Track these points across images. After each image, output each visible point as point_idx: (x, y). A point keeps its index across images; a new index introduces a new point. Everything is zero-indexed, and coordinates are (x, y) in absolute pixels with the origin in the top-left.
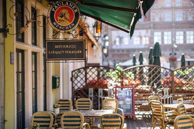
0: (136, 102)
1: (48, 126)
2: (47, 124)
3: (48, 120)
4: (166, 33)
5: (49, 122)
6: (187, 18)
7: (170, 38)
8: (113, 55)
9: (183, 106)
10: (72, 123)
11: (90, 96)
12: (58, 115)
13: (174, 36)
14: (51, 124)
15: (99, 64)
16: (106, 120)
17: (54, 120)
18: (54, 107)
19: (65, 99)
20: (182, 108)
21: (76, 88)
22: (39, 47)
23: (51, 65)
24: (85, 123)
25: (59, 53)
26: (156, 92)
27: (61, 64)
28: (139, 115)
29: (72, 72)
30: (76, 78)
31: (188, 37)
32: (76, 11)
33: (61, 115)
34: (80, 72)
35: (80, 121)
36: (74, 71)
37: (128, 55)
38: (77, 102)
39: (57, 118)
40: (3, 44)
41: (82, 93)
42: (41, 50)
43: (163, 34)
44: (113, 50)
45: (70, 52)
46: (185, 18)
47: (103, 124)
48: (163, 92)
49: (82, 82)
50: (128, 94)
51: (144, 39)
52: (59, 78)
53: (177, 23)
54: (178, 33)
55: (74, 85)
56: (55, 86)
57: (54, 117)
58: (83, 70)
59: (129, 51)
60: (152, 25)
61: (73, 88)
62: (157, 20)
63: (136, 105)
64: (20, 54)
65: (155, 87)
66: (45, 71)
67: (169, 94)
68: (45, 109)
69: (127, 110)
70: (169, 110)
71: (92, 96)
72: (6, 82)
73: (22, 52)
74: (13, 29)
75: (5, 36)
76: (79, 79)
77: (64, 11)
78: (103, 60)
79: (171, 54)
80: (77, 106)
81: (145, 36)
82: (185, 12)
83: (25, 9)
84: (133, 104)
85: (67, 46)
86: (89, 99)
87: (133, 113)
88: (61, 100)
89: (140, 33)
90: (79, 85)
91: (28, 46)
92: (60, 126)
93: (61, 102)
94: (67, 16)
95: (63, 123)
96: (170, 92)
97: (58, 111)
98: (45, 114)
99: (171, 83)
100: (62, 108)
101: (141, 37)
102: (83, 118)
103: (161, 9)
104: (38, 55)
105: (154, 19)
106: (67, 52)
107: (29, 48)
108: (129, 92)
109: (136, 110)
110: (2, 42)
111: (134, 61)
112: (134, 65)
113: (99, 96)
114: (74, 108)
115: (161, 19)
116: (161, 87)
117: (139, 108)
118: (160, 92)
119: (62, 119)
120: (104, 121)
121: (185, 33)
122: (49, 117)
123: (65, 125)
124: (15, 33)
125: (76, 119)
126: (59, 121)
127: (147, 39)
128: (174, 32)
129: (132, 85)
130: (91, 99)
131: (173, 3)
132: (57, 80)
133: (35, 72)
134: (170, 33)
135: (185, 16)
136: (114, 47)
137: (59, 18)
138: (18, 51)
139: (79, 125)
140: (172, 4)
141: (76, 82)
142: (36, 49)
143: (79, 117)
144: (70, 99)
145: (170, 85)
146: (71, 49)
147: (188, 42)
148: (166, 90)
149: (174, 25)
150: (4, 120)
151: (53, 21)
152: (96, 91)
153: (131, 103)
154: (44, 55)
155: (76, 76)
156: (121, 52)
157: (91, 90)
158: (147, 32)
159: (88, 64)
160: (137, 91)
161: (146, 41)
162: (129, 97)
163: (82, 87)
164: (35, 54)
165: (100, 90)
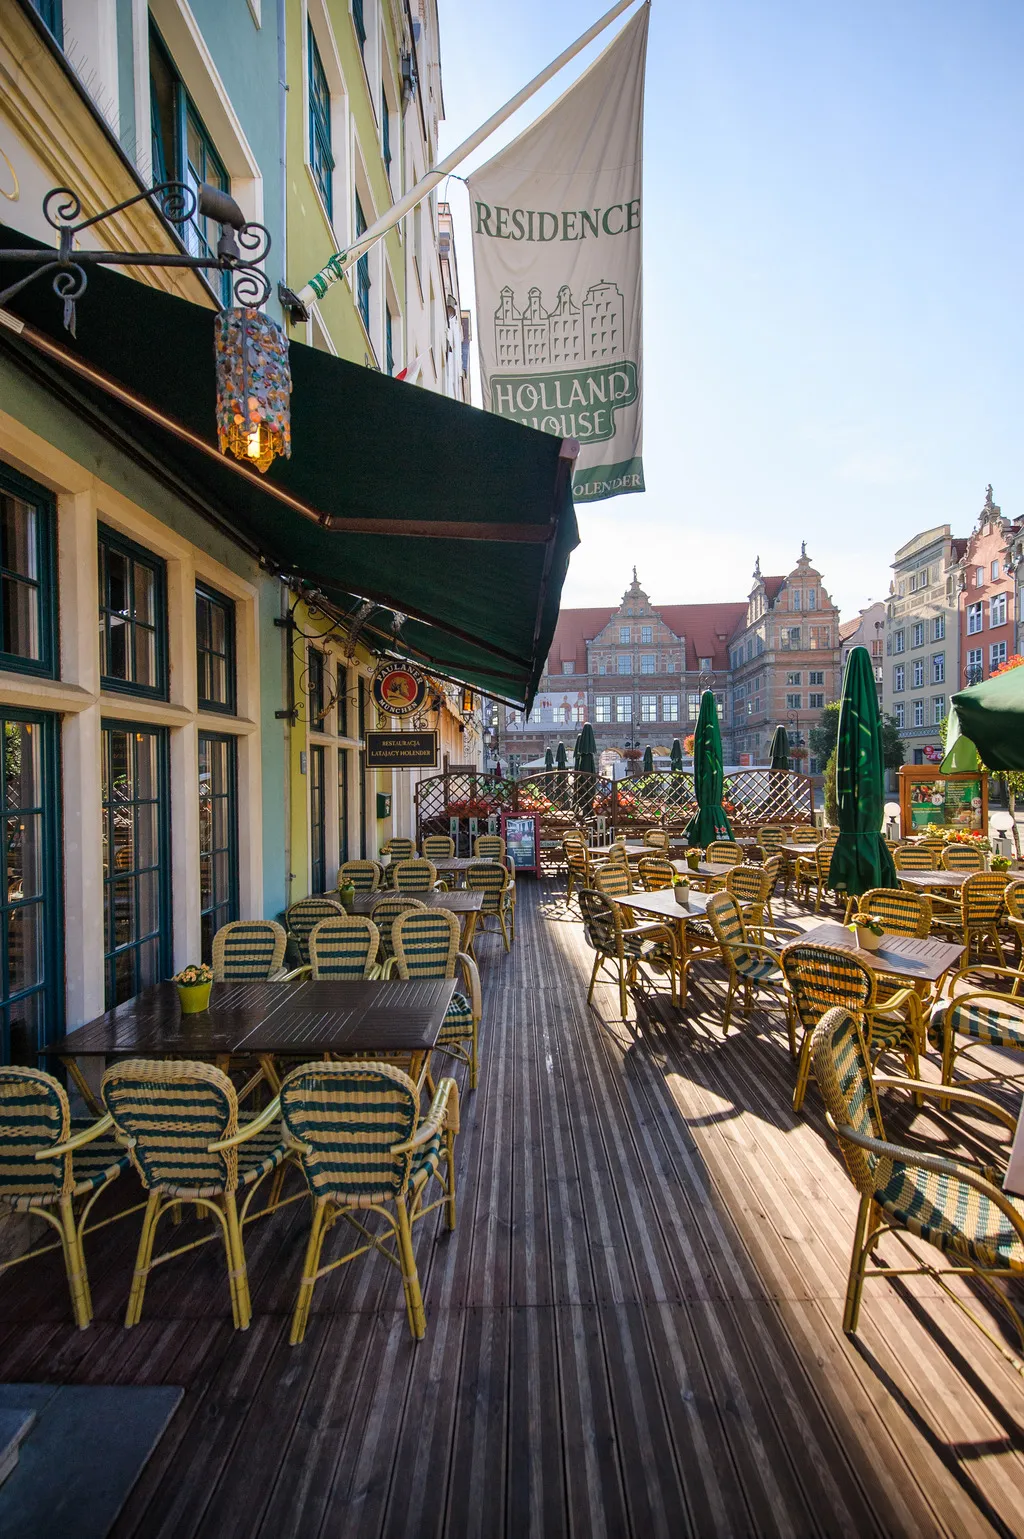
0: (544, 844)
1: (370, 887)
2: (368, 883)
3: (369, 875)
4: (620, 700)
5: (371, 879)
6: (664, 667)
7: (629, 709)
8: (509, 746)
9: (622, 849)
10: (415, 881)
11: (452, 832)
12: (389, 867)
13: (636, 707)
14: (376, 883)
15: (473, 767)
16: (476, 873)
17: (381, 877)
18: (381, 854)
19: (403, 837)
20: (620, 853)
21: (425, 816)
22: (352, 738)
23: (375, 775)
24: (439, 882)
25: (391, 754)
26: (582, 824)
27: (394, 774)
28: (550, 869)
29: (417, 785)
30: (424, 797)
31: (666, 708)
32: (420, 680)
33: (394, 866)
34: (432, 785)
35: (429, 876)
36: (421, 782)
37: (540, 746)
38: (425, 845)
39: (386, 873)
40: (289, 738)
41: (436, 827)
42: (356, 745)
43: (613, 701)
44: (509, 736)
45: (409, 753)
46: (660, 668)
47: (471, 881)
48: (595, 825)
49: (436, 804)
50: (527, 828)
51: (574, 711)
52: (390, 797)
53: (643, 678)
54: (645, 700)
55: (421, 810)
56: (382, 812)
57: (381, 870)
58: (438, 780)
59: (541, 736)
60: (591, 682)
61: (418, 816)
62: (602, 671)
63: (543, 849)
64: (316, 753)
65: (581, 813)
66: (363, 784)
67: (607, 828)
68: (363, 856)
69: (526, 860)
70: (602, 856)
71: (457, 832)
72: (294, 808)
73: (319, 749)
74: (304, 713)
75: (292, 724)
76: (430, 798)
77: (398, 680)
78: (486, 757)
79: (628, 744)
80: (425, 850)
81: (576, 706)
82: (659, 655)
83: (325, 673)
84: (537, 848)
85: (404, 743)
86: (450, 839)
87: (538, 865)
88: (393, 841)
89: (566, 698)
90: (431, 810)
91: (331, 739)
92: (392, 886)
93: (395, 845)
94: (405, 689)
95: (397, 881)
96: (609, 824)
97: (388, 860)
98: (364, 864)
99: (611, 806)
100: (395, 856)
101: (568, 708)
102: (435, 874)
103: (610, 647)
104: (349, 753)
105: (595, 669)
106: (404, 753)
107: (333, 741)
108: (530, 825)
109: (542, 860)
110: (286, 734)
111: (549, 761)
112: (549, 768)
113: (472, 833)
114: (421, 855)
115: (609, 669)
116: (592, 814)
117: (548, 856)
118: (589, 825)
119: (396, 873)
120: (473, 876)
121: (659, 700)
122: (372, 871)
123: (400, 884)
124: (308, 719)
125: (421, 873)
126: (391, 878)
127: (582, 710)
128: (637, 696)
129: (536, 810)
130: (454, 839)
131: (636, 636)
132: (387, 802)
133: (344, 786)
134: (628, 700)
135: (660, 664)
136: (511, 728)
137: (390, 693)
138: (314, 748)
139: (427, 884)
140: (633, 638)
141: (424, 804)
142: (345, 743)
143: (427, 869)
144: (413, 839)
145: (609, 810)
146: (412, 748)
147: (666, 718)
148: (602, 819)
149: (636, 681)
150: (291, 875)
151: (378, 697)
152: (464, 823)
153: (532, 845)
154: (362, 753)
155: (424, 792)
156: (525, 739)
157: (455, 821)
158: (581, 697)
159: (451, 767)
160: (546, 822)
161: (577, 716)
162: (529, 834)
163: (437, 814)
164: (343, 752)
165: (473, 821)
